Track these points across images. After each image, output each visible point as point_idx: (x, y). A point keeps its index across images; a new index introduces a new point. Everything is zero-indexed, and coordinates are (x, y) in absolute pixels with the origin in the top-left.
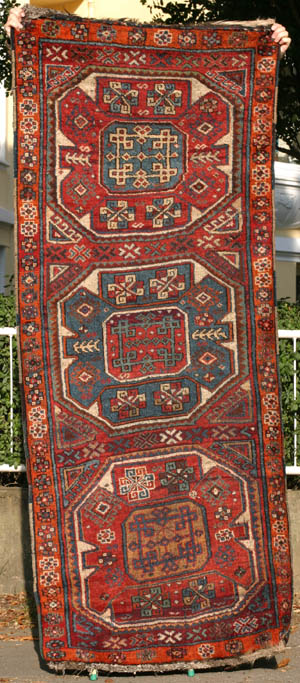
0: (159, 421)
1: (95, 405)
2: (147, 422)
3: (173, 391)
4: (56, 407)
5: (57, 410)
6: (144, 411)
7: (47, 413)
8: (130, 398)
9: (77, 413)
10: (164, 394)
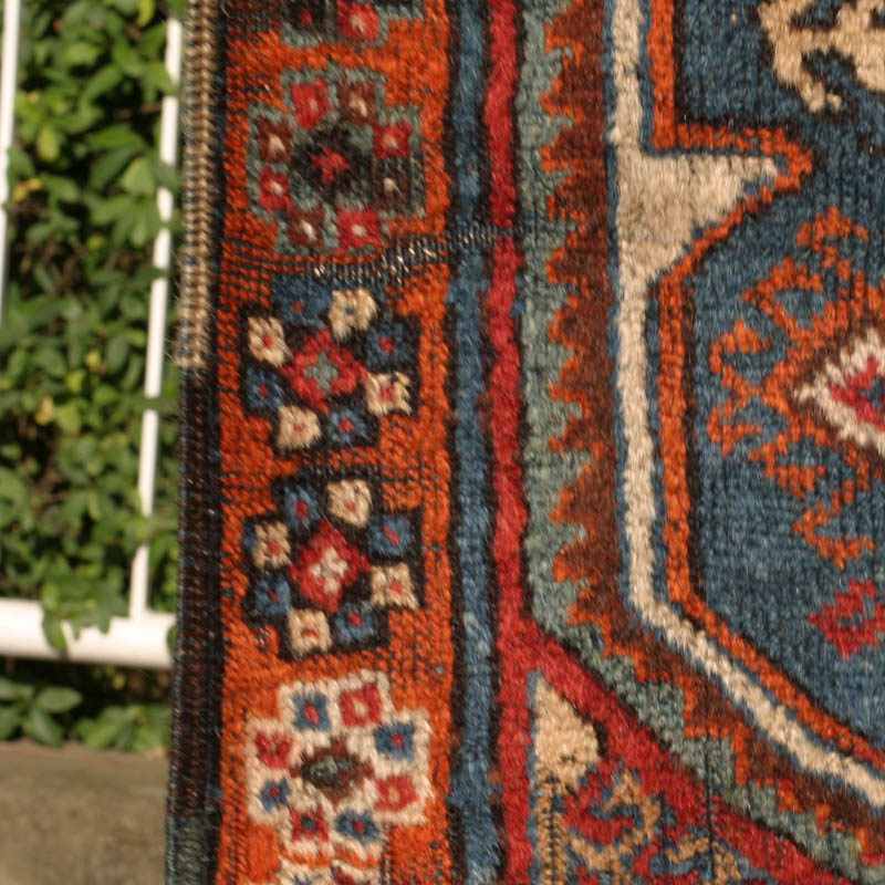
4: (544, 696)
5: (561, 740)
7: (449, 764)
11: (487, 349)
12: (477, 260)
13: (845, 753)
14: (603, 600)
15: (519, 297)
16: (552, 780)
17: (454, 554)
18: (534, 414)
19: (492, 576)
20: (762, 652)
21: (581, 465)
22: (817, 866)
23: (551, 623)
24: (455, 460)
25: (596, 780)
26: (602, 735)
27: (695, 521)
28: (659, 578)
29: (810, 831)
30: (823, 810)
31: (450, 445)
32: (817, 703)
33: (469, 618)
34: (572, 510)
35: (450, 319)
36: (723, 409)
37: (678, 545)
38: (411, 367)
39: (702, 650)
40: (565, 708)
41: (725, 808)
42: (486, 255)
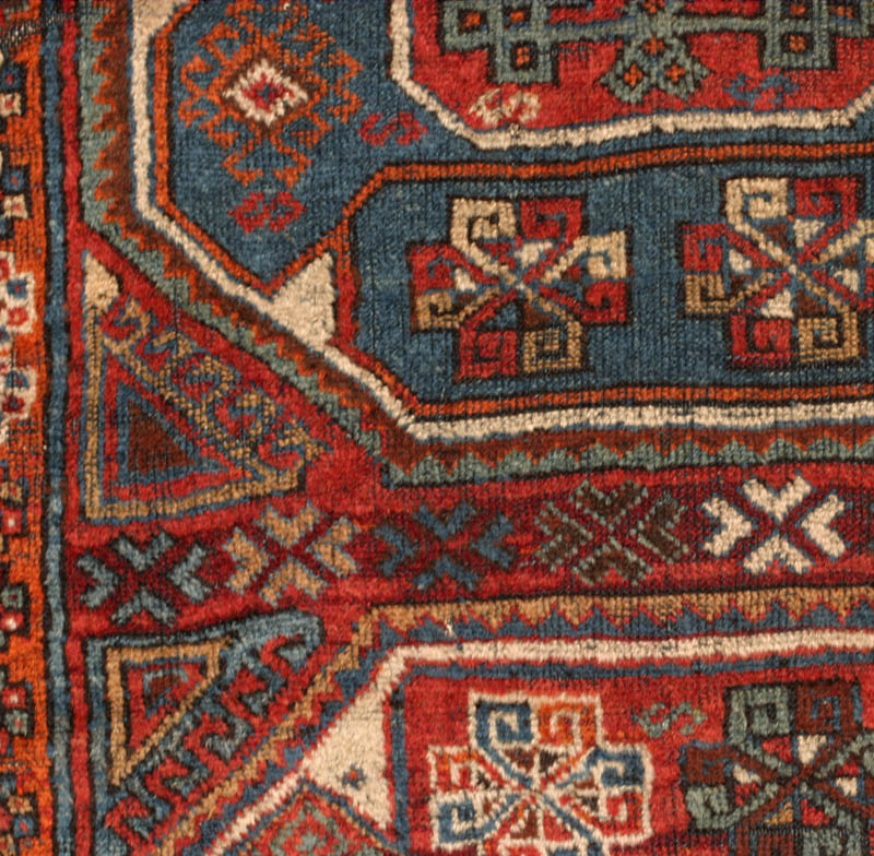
0: (707, 417)
1: (317, 275)
2: (629, 417)
3: (805, 230)
4: (90, 263)
5: (99, 286)
6: (612, 346)
7: (44, 300)
8: (529, 253)
9: (204, 310)
10: (747, 247)
11: (60, 78)
12: (56, 31)
13: (247, 285)
14: (122, 209)
15: (77, 50)
16: (94, 307)
17: (46, 189)
18: (85, 112)
19: (64, 200)
20: (204, 231)
21: (111, 137)
22: (232, 346)
23: (94, 224)
24: (45, 139)
25: (117, 306)
26: (120, 282)
27: (171, 163)
28: (152, 195)
29: (227, 326)
30: (234, 316)
31: (42, 130)
32: (233, 259)
33: (53, 223)
34: (105, 162)
35: (42, 63)
36: (187, 103)
37: (162, 177)
38: (22, 90)
39: (173, 232)
40: (101, 268)
41: (184, 315)
42: (60, 28)
